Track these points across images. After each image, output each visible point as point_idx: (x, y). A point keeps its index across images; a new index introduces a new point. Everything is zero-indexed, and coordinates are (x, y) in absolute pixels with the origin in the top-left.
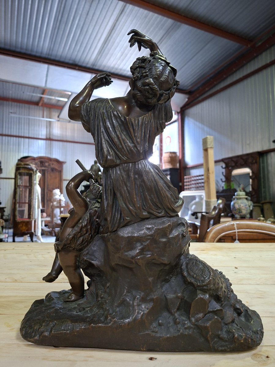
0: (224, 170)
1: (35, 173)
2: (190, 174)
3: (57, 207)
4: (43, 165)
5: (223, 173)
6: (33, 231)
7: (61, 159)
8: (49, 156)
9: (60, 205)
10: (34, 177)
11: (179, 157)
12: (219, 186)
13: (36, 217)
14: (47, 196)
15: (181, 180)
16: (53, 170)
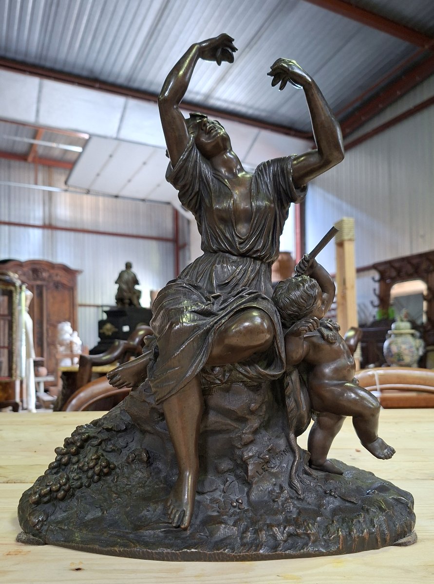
0: (377, 286)
1: (18, 290)
3: (66, 356)
4: (38, 276)
5: (375, 290)
6: (18, 400)
7: (72, 266)
8: (50, 259)
9: (72, 351)
10: (18, 297)
11: (295, 261)
12: (368, 314)
13: (24, 375)
14: (48, 336)
16: (57, 285)
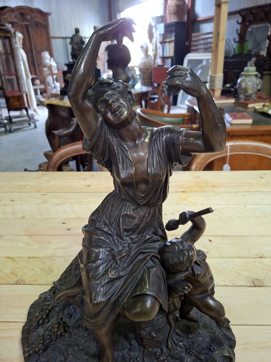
0: (239, 27)
1: (14, 36)
2: (198, 31)
3: (49, 74)
4: (24, 18)
5: (237, 30)
6: (26, 105)
7: (45, 10)
8: (29, 5)
9: (52, 71)
11: (188, 5)
12: (231, 47)
13: (27, 90)
14: (37, 60)
15: (188, 38)
16: (37, 24)
